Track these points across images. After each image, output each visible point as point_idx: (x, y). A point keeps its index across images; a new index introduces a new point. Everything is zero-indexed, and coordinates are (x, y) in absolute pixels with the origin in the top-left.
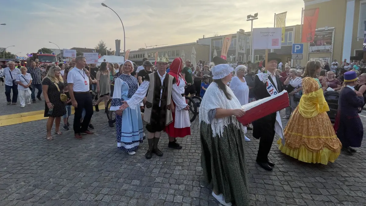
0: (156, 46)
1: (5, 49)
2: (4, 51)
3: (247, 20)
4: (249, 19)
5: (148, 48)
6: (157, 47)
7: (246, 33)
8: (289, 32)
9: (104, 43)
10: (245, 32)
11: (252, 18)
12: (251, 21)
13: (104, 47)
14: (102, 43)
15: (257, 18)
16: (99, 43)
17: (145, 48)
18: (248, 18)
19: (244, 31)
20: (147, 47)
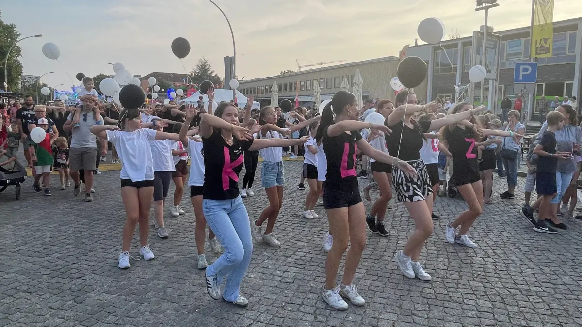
0: (321, 64)
1: (37, 78)
2: (36, 82)
3: (477, 10)
4: (481, 6)
5: (302, 69)
6: (323, 66)
7: (495, 33)
8: (569, 33)
9: (209, 63)
10: (494, 31)
11: (487, 5)
12: (484, 11)
13: (207, 70)
14: (203, 62)
15: (497, 5)
16: (199, 63)
17: (296, 70)
18: (478, 6)
19: (492, 29)
20: (300, 67)
